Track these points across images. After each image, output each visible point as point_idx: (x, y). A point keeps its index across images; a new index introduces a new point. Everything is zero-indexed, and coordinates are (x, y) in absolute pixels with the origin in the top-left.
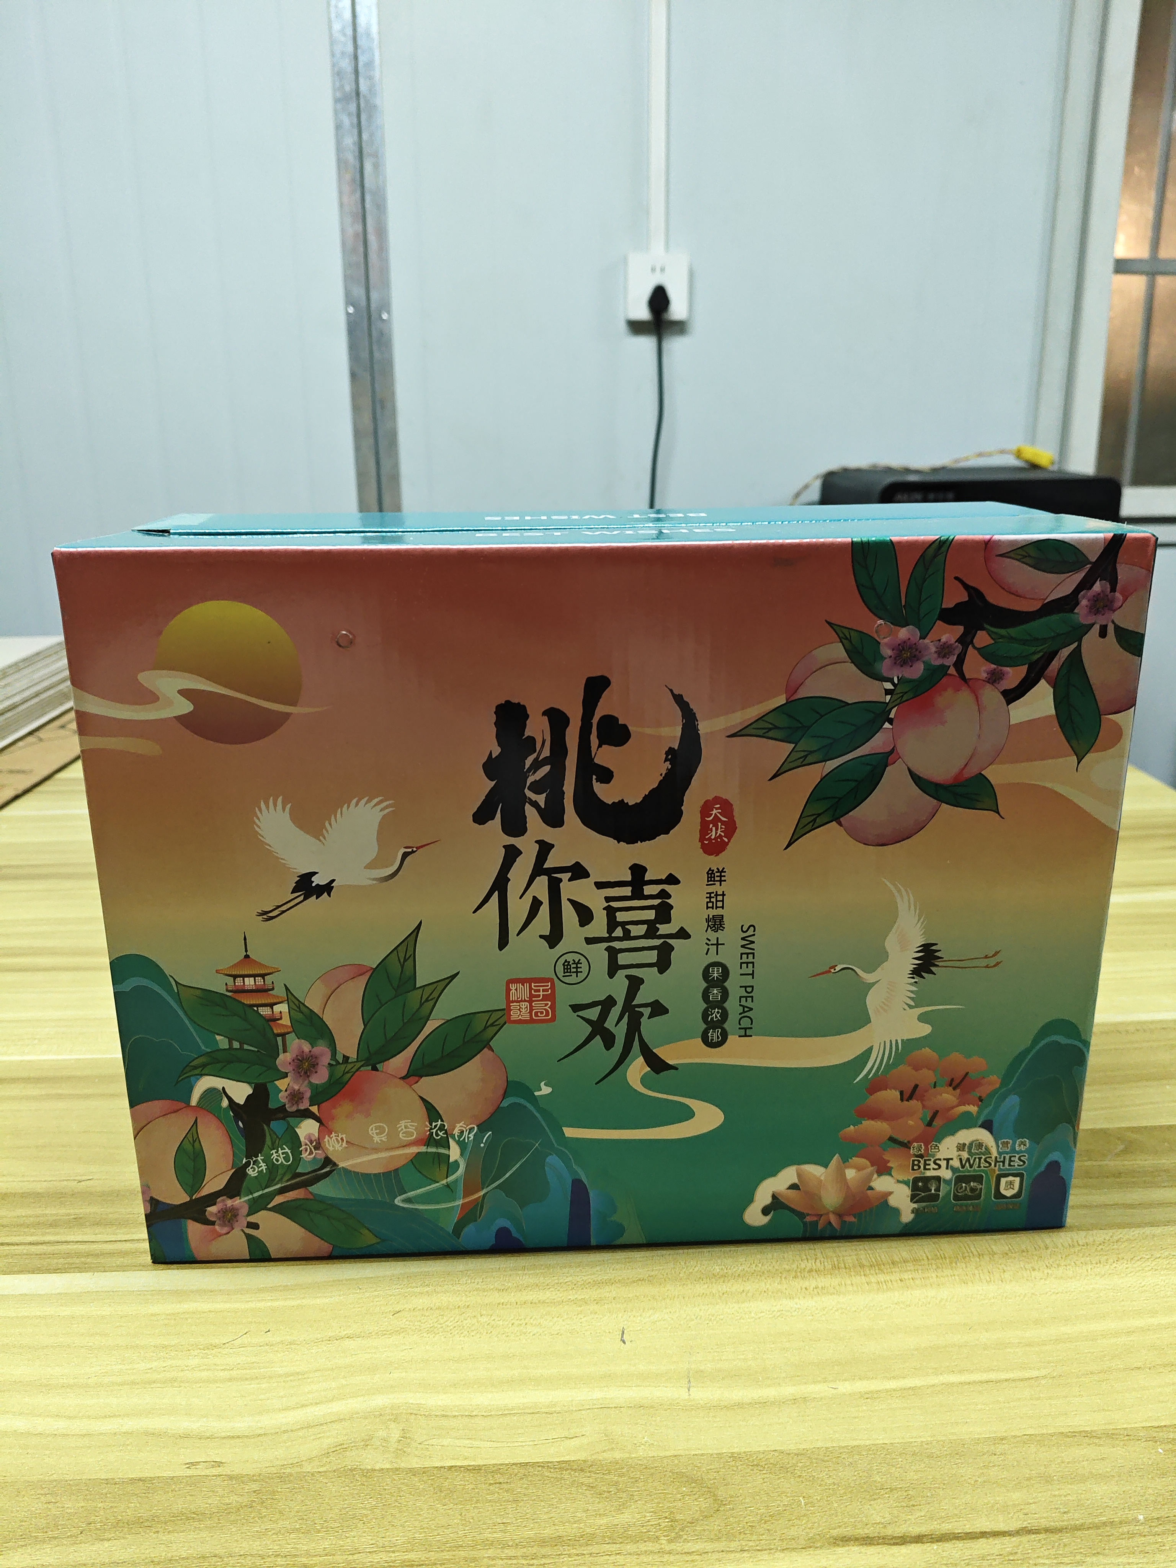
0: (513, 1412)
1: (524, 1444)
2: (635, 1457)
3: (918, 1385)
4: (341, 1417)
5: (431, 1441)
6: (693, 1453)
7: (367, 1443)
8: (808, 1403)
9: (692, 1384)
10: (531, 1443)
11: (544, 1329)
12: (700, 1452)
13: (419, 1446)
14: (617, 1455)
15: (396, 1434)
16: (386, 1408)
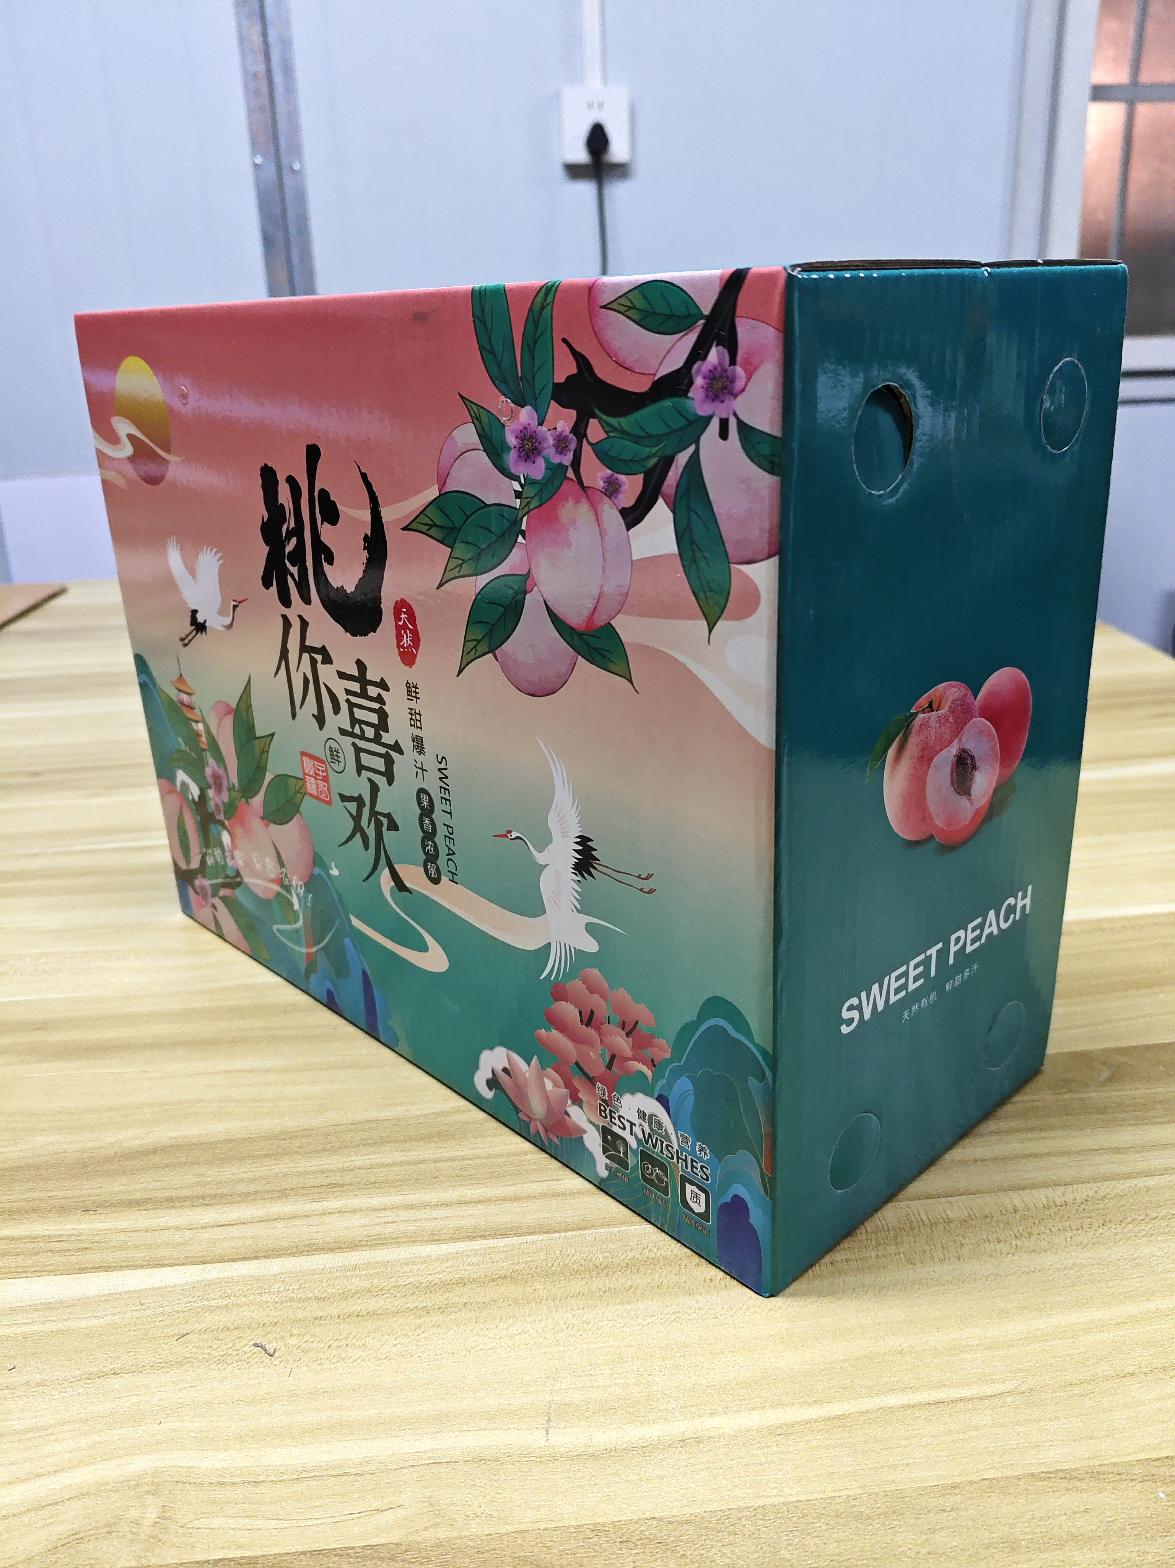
0: (313, 1474)
1: (320, 1522)
2: (465, 1537)
3: (847, 1413)
4: (85, 1491)
5: (197, 1522)
6: (543, 1526)
7: (111, 1528)
8: (702, 1446)
9: (553, 1424)
10: (331, 1520)
11: (368, 1353)
12: (553, 1525)
13: (180, 1531)
14: (442, 1534)
15: (152, 1514)
16: (146, 1474)
